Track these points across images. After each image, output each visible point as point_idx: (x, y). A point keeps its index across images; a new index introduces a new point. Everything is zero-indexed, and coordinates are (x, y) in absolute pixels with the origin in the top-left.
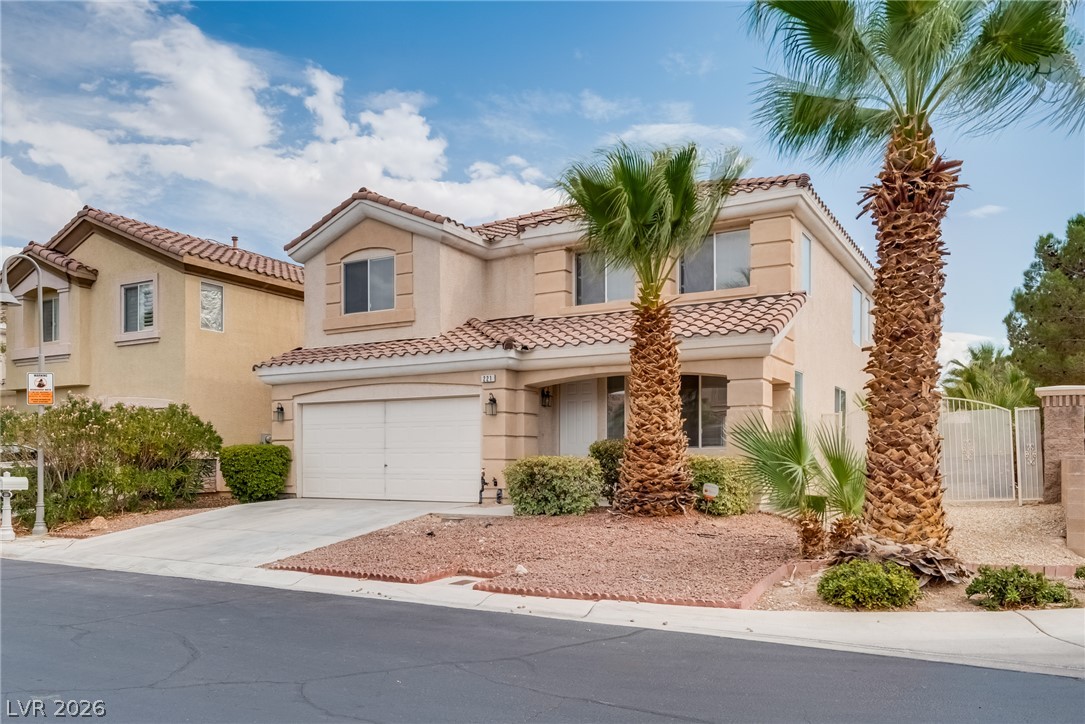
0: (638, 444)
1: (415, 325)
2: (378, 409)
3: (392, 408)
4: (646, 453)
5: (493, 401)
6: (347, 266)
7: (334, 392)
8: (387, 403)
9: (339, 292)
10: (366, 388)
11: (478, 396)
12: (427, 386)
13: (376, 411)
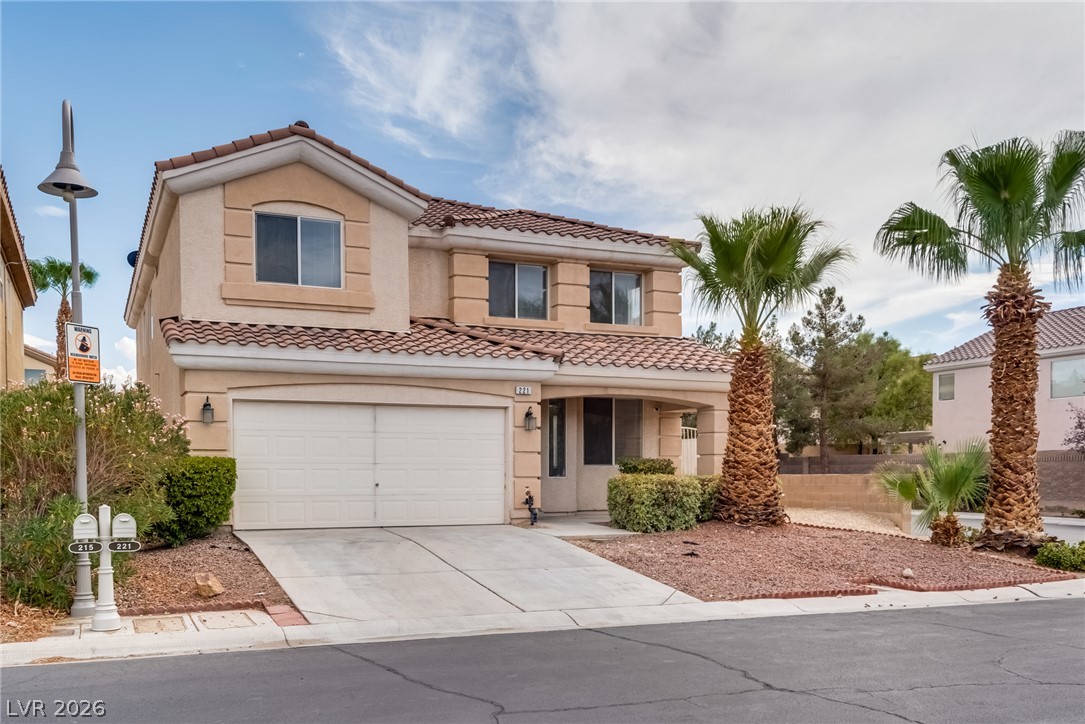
0: (762, 464)
1: (373, 314)
2: (365, 415)
3: (385, 415)
4: (767, 472)
5: (528, 415)
6: (260, 217)
7: (300, 388)
8: (379, 409)
9: (249, 249)
10: (354, 387)
11: (506, 408)
12: (443, 392)
13: (363, 417)
